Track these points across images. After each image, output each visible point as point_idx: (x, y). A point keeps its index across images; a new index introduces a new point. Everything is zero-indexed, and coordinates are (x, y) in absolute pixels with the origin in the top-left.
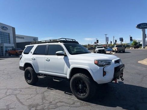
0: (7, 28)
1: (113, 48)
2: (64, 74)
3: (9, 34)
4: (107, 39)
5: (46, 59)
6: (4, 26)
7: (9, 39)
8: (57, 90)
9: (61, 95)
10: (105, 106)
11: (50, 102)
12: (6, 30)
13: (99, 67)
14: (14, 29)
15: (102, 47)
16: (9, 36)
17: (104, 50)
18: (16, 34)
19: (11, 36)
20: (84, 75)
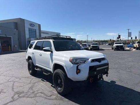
0: (34, 25)
1: (134, 44)
2: (49, 68)
3: (36, 30)
4: (130, 34)
5: (40, 54)
6: (31, 23)
7: (36, 35)
8: (48, 82)
9: (47, 87)
10: (75, 103)
11: (33, 92)
12: (33, 26)
13: (72, 65)
14: (39, 25)
15: (120, 43)
16: (36, 32)
17: (122, 46)
18: (41, 30)
19: (37, 31)
20: (62, 71)
